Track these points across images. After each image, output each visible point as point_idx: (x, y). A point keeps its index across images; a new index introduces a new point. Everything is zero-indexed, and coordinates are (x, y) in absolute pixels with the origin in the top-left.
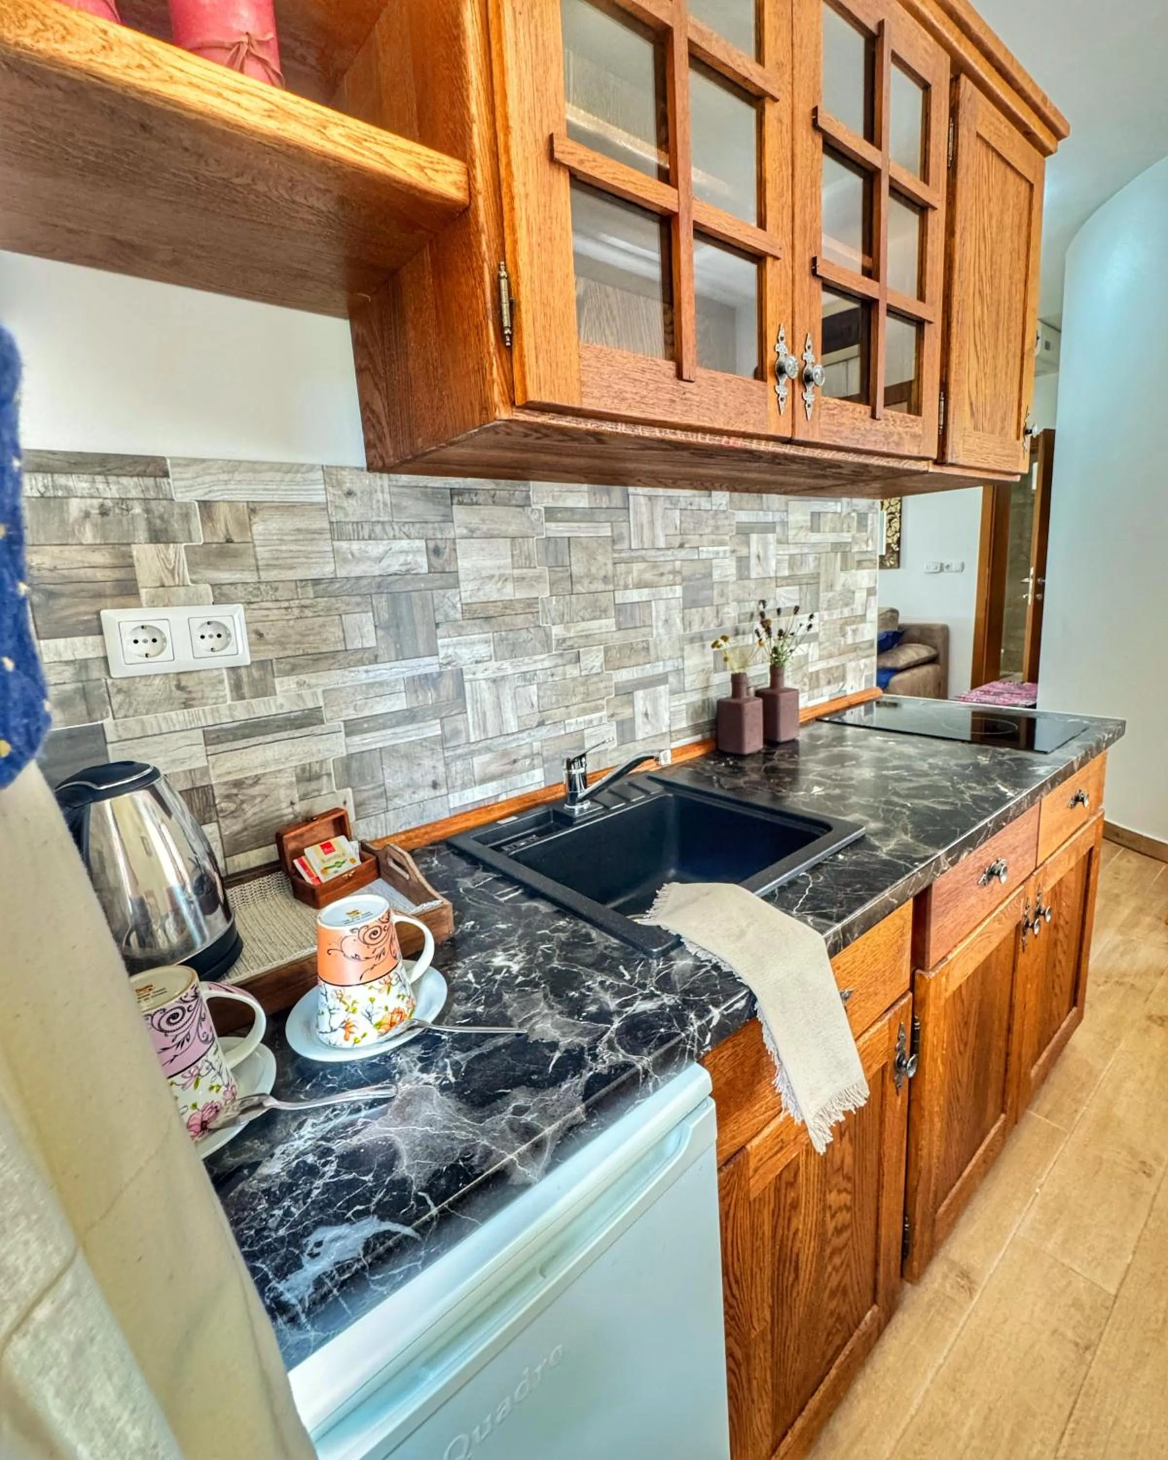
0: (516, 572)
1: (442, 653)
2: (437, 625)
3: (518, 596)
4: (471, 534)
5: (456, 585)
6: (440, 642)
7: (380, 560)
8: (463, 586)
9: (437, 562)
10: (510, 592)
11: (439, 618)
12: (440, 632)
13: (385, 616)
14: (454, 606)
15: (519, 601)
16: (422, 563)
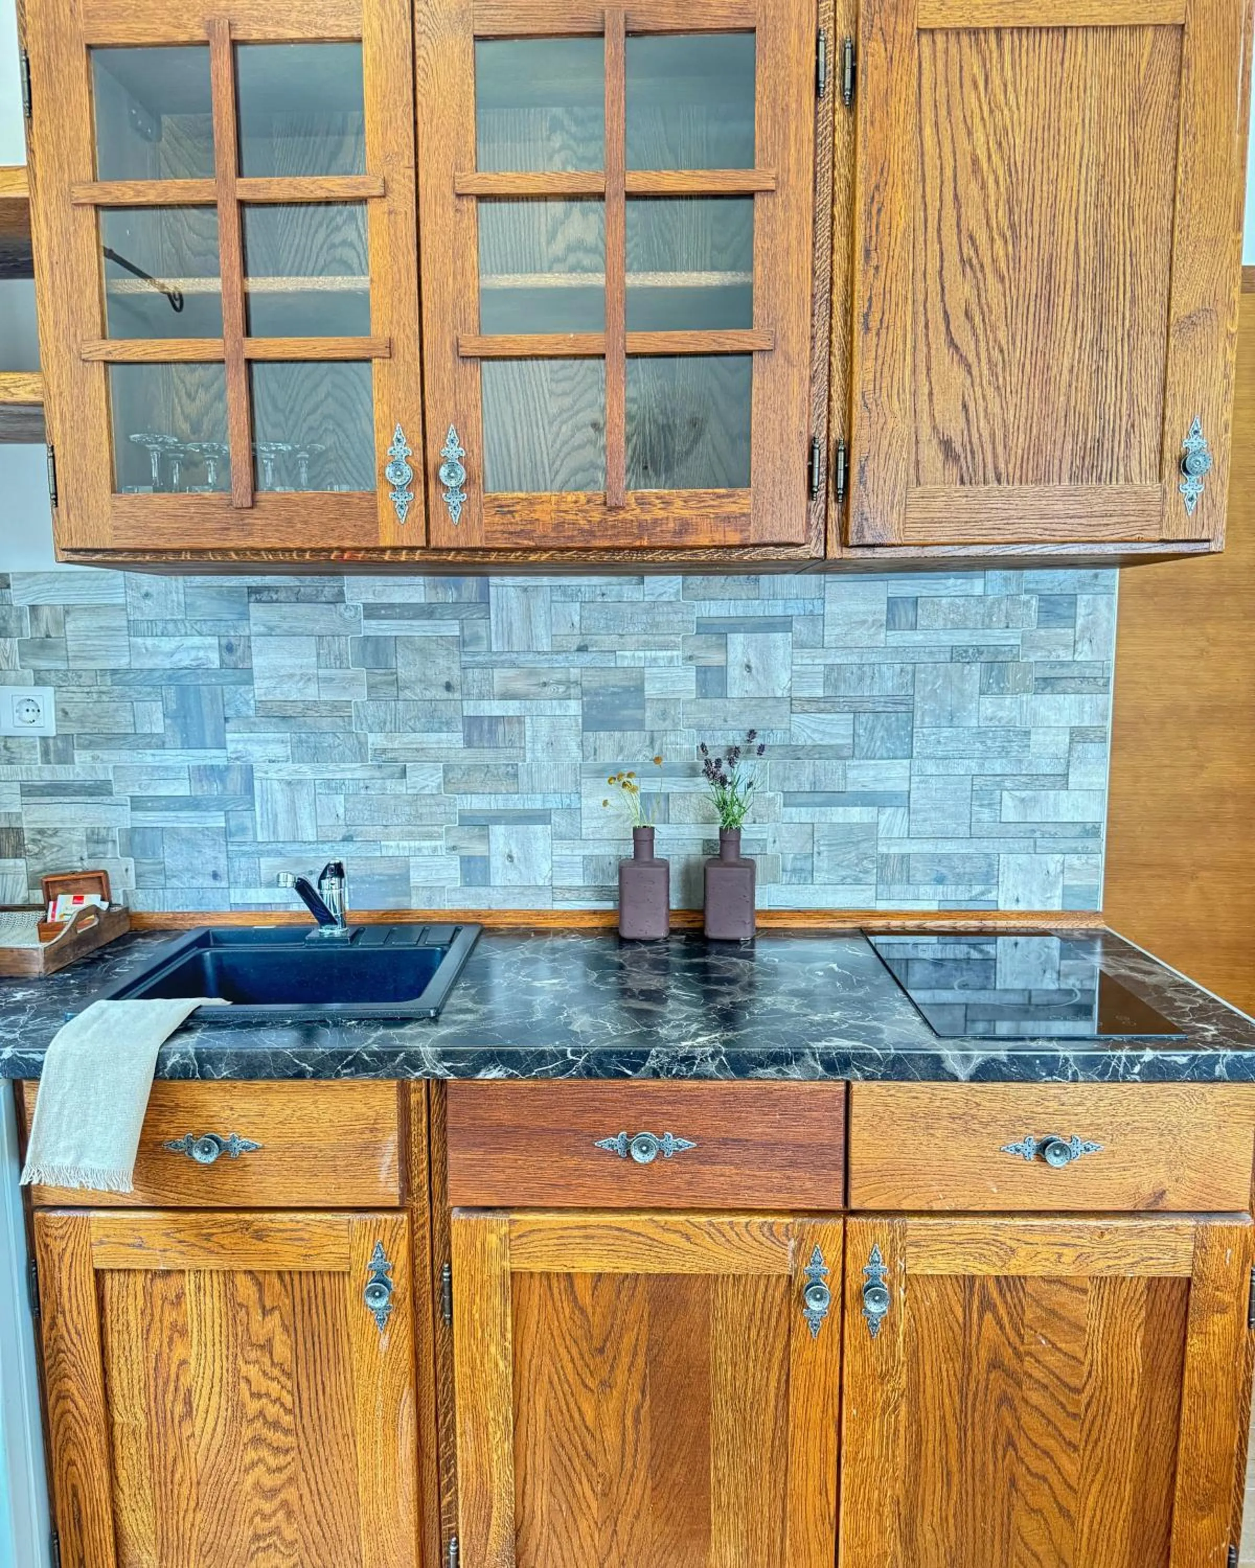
0: (322, 672)
1: (231, 747)
2: (226, 720)
3: (324, 697)
4: (270, 632)
5: (249, 681)
6: (229, 736)
7: (172, 655)
8: (257, 683)
9: (229, 659)
10: (311, 692)
11: (230, 713)
12: (228, 726)
13: (173, 706)
14: (247, 703)
15: (325, 703)
16: (214, 659)
